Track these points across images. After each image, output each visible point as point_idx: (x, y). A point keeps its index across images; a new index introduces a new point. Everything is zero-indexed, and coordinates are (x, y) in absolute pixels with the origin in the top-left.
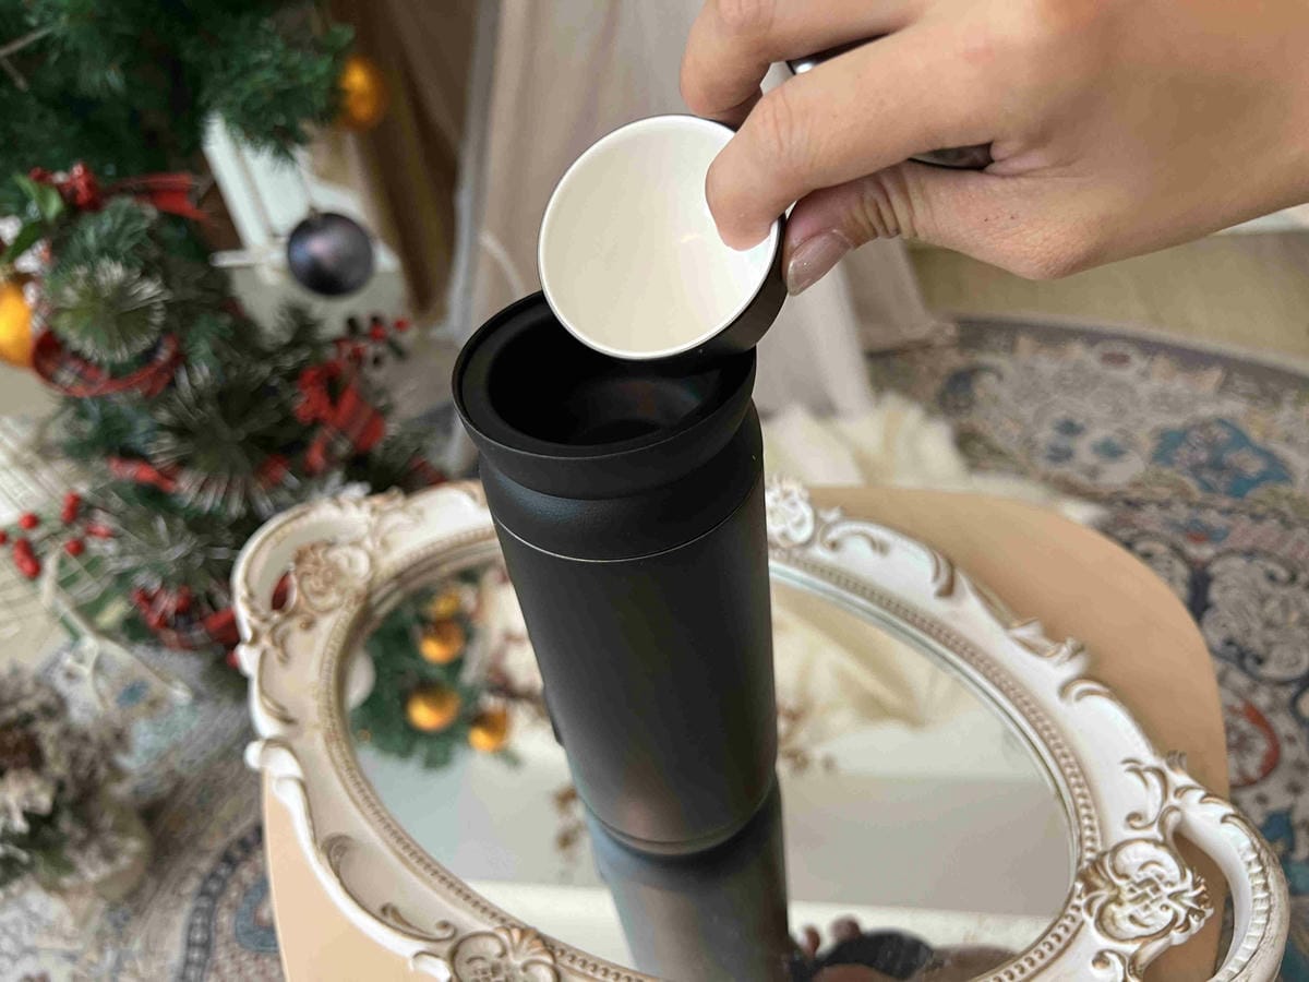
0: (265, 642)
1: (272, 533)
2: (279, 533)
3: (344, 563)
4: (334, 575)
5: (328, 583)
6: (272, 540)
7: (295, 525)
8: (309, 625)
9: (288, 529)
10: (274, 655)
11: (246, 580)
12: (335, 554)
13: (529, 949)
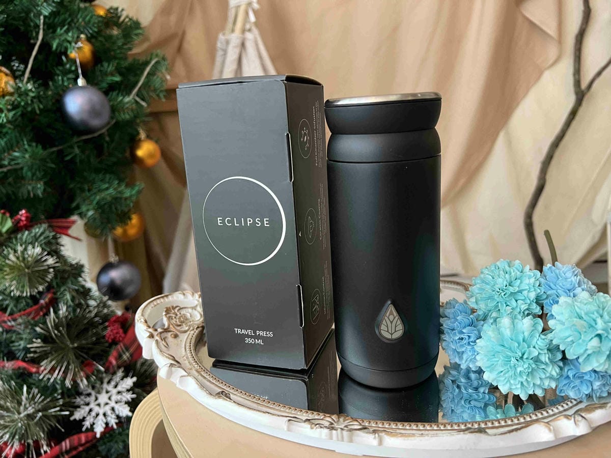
0: (157, 338)
1: (152, 301)
2: (155, 303)
3: (188, 315)
4: (184, 320)
5: (182, 322)
6: (152, 305)
7: (162, 300)
8: (176, 336)
9: (158, 301)
10: (162, 343)
11: (142, 315)
12: (183, 312)
13: (344, 421)
